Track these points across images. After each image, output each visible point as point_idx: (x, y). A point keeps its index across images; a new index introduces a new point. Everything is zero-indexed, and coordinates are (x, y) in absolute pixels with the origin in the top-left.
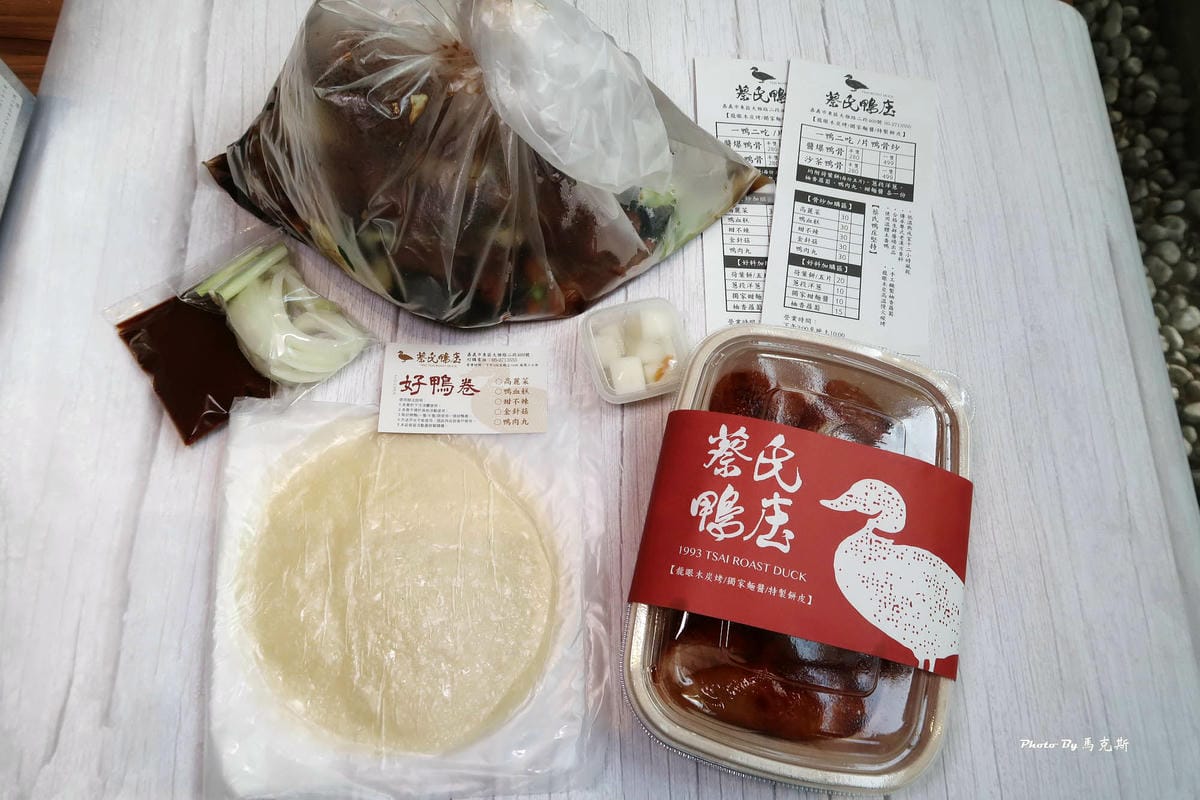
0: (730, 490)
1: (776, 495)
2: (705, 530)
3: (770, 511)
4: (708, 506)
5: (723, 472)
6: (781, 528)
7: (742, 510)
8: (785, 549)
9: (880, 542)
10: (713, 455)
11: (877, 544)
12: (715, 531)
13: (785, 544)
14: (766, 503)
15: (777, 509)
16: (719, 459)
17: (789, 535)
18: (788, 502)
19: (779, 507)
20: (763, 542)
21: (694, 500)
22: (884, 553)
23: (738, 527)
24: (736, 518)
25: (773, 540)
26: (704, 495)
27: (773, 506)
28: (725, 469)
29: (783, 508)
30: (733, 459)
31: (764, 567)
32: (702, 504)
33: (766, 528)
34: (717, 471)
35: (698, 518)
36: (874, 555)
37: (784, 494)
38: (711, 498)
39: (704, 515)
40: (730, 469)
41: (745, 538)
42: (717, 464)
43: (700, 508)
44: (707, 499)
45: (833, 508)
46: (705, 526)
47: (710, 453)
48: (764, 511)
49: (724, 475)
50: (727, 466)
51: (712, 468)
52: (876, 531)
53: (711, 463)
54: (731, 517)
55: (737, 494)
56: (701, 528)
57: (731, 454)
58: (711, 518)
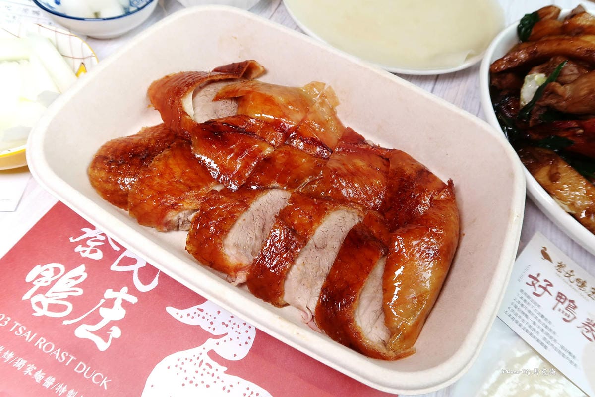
0: (81, 271)
1: (125, 289)
2: (29, 300)
3: (110, 304)
4: (49, 276)
5: (84, 251)
6: (112, 323)
7: (80, 292)
8: (102, 346)
9: (211, 367)
10: (85, 233)
11: (207, 368)
12: (39, 304)
13: (106, 341)
14: (109, 294)
15: (118, 303)
16: (89, 238)
17: (116, 332)
18: (133, 300)
19: (121, 302)
20: (83, 332)
21: (39, 266)
22: (208, 379)
23: (65, 308)
24: (70, 299)
25: (96, 333)
26: (51, 266)
27: (115, 299)
28: (88, 250)
29: (125, 304)
30: (103, 243)
31: (68, 358)
32: (42, 274)
33: (95, 318)
34: (79, 249)
35: (31, 285)
36: (198, 379)
37: (133, 291)
38: (57, 271)
39: (37, 285)
40: (93, 251)
41: (66, 322)
42: (84, 243)
43: (39, 276)
44: (52, 270)
45: (178, 318)
46: (32, 296)
47: (84, 230)
48: (102, 301)
49: (83, 255)
50: (91, 248)
51: (77, 244)
52: (212, 354)
53: (78, 239)
54: (65, 296)
55: (85, 276)
56: (26, 297)
57: (103, 238)
58: (43, 290)
